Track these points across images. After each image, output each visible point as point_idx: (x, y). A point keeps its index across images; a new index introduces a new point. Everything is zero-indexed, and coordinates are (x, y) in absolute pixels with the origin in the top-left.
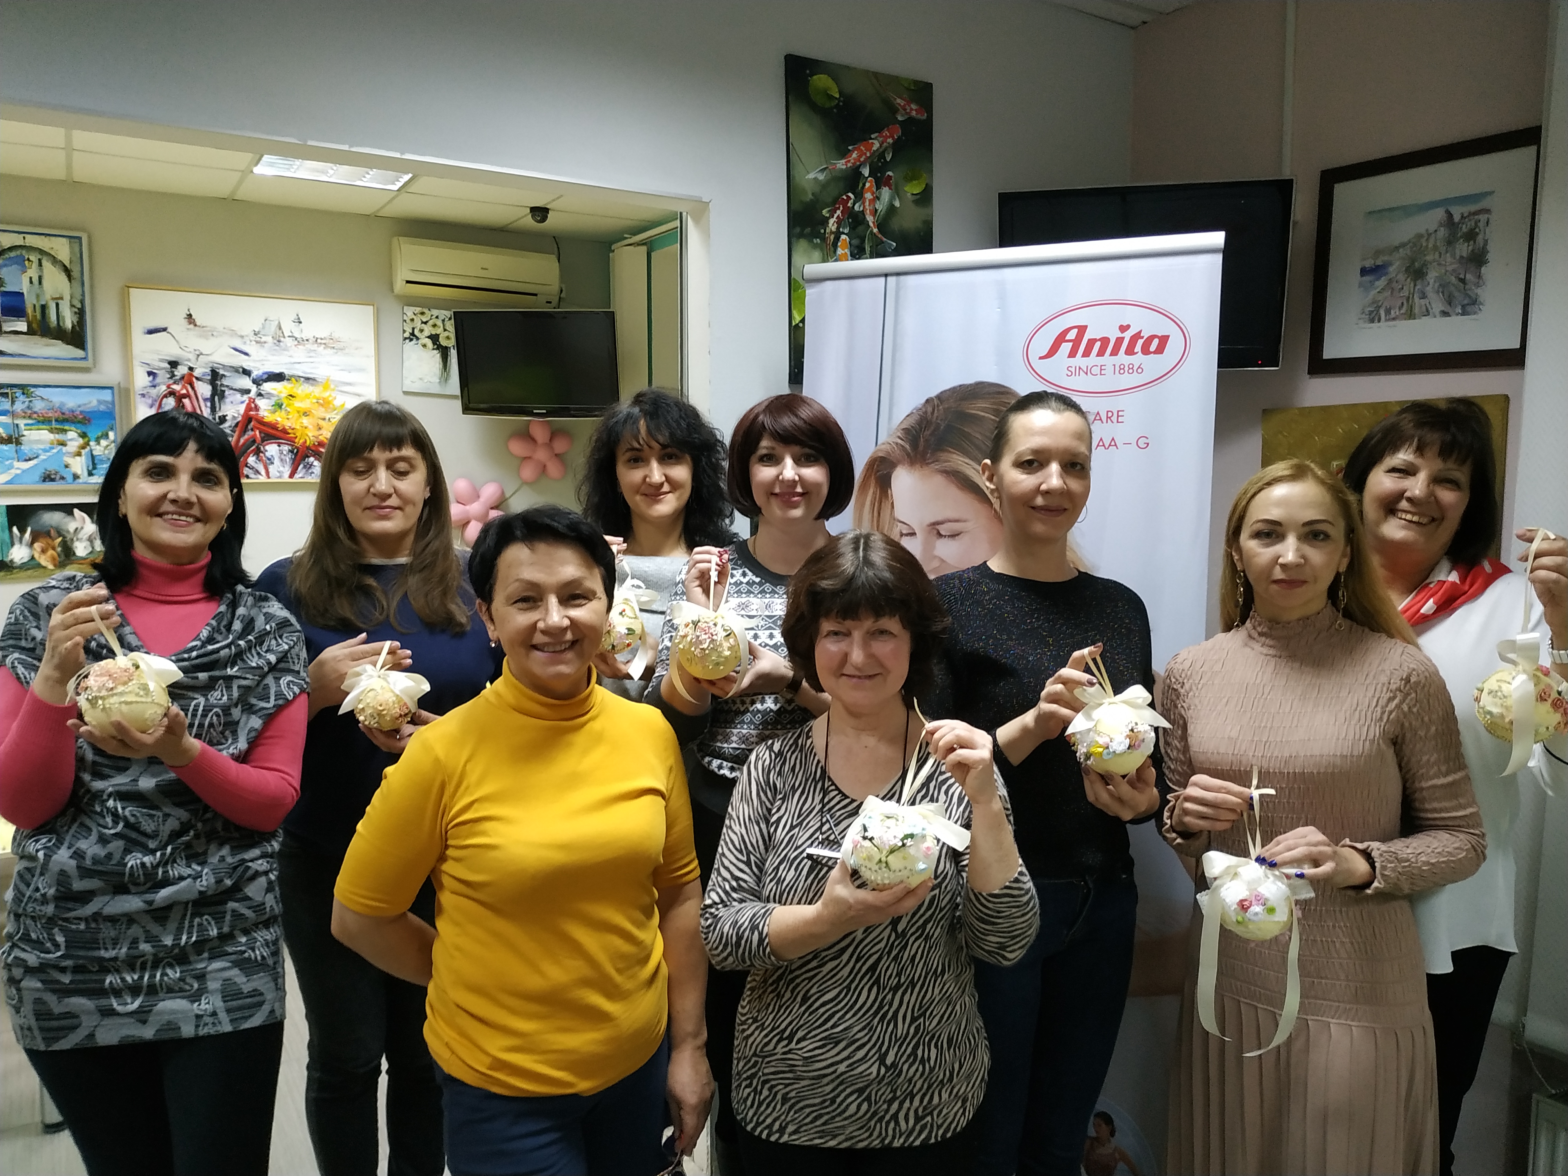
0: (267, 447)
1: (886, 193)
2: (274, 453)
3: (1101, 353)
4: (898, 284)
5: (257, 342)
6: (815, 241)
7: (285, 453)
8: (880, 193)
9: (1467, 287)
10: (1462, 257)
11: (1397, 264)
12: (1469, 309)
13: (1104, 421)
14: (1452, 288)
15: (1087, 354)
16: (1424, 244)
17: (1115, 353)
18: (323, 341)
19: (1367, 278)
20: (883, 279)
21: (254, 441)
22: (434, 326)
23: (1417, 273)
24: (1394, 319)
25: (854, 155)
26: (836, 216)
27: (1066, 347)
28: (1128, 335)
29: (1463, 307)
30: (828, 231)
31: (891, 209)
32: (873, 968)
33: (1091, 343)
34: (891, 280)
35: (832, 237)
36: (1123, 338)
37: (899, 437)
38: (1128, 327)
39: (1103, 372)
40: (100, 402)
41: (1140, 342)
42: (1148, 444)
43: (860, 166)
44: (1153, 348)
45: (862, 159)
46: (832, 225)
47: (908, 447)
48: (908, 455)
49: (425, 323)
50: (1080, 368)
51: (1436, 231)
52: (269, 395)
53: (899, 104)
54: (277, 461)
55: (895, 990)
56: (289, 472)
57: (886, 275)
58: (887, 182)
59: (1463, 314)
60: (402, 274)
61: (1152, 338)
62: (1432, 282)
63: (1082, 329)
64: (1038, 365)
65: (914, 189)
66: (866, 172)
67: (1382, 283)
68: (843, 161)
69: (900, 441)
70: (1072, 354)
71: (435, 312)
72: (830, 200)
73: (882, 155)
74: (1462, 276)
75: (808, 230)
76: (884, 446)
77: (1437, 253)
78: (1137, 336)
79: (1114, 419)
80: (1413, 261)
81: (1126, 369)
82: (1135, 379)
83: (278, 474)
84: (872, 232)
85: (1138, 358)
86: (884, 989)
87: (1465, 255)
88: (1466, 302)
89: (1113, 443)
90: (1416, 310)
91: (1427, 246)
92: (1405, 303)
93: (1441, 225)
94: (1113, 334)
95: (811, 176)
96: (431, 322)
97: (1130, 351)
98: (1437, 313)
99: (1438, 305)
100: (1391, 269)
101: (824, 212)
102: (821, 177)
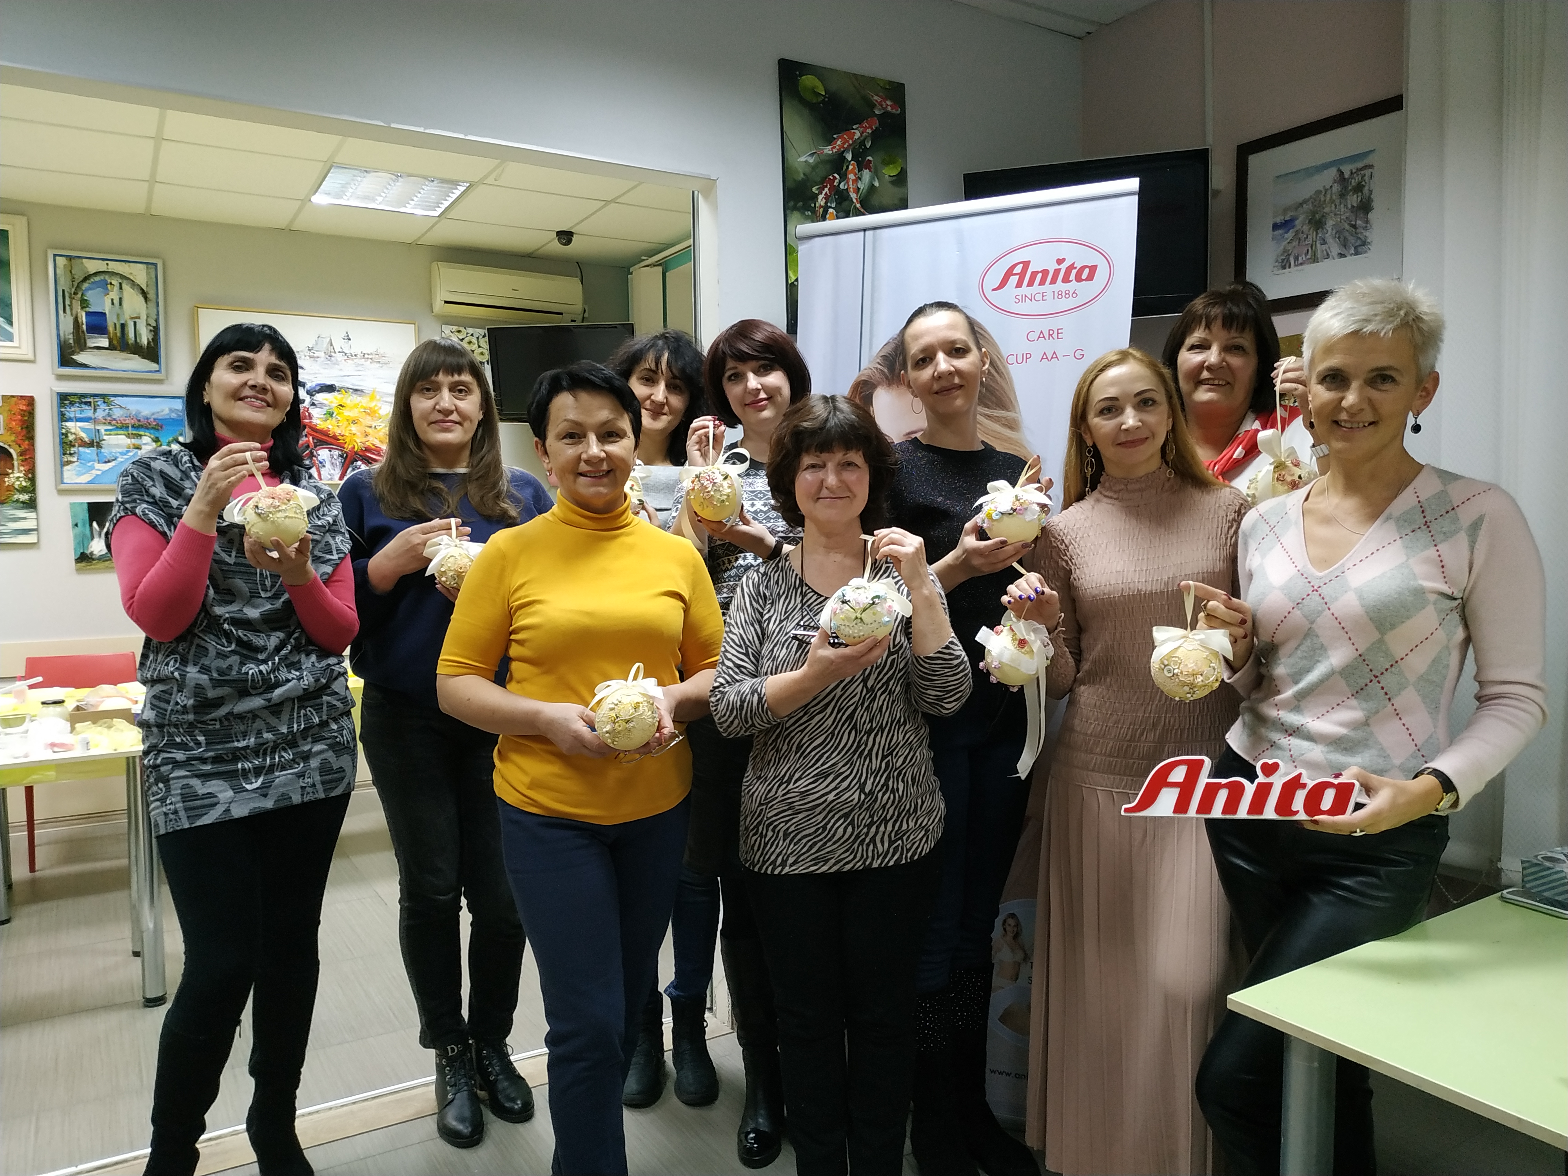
0: (320, 452)
1: (866, 174)
2: (325, 457)
3: (1042, 283)
4: (874, 236)
5: (311, 357)
6: (806, 213)
7: (335, 457)
8: (861, 175)
9: (1358, 231)
10: (1353, 207)
11: (1301, 218)
12: (1359, 249)
13: (1047, 338)
14: (1347, 234)
15: (1030, 284)
16: (1322, 199)
17: (1053, 281)
18: (370, 357)
19: (1277, 232)
20: (862, 233)
21: (308, 447)
22: (470, 343)
23: (1318, 224)
24: (1301, 264)
25: (839, 143)
26: (824, 192)
27: (1014, 280)
28: (1063, 267)
29: (1356, 248)
30: (817, 205)
31: (872, 187)
32: (851, 716)
33: (1034, 274)
34: (869, 233)
35: (821, 210)
36: (1060, 269)
37: (879, 363)
38: (1064, 260)
39: (1044, 298)
40: (171, 410)
41: (1074, 272)
42: (1083, 355)
43: (843, 152)
44: (1084, 276)
45: (845, 146)
46: (821, 200)
47: (886, 370)
48: (887, 378)
49: (462, 340)
50: (1026, 296)
51: (1331, 187)
52: (322, 405)
53: (877, 101)
54: (328, 465)
55: (869, 733)
56: (339, 475)
57: (865, 230)
58: (868, 165)
59: (1357, 253)
60: (441, 294)
61: (1083, 268)
62: (1330, 230)
63: (1026, 264)
64: (993, 296)
65: (891, 171)
66: (849, 156)
67: (1290, 235)
68: (830, 147)
69: (879, 366)
70: (1019, 285)
71: (470, 331)
72: (819, 179)
73: (862, 143)
74: (1353, 223)
75: (801, 204)
76: (866, 371)
77: (1333, 206)
78: (1071, 267)
79: (1055, 336)
80: (1314, 213)
81: (1064, 294)
82: (1070, 303)
83: (329, 477)
84: (855, 206)
85: (1073, 285)
86: (861, 732)
87: (1355, 205)
88: (1357, 244)
89: (1054, 356)
90: (1319, 255)
91: (1325, 201)
92: (1310, 249)
93: (1335, 181)
94: (1052, 267)
95: (803, 159)
96: (467, 340)
97: (1066, 280)
98: (1335, 256)
99: (1335, 249)
100: (1297, 222)
101: (814, 189)
102: (811, 160)
